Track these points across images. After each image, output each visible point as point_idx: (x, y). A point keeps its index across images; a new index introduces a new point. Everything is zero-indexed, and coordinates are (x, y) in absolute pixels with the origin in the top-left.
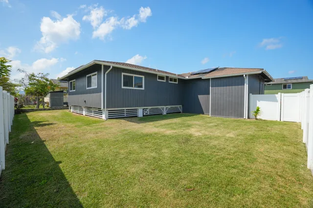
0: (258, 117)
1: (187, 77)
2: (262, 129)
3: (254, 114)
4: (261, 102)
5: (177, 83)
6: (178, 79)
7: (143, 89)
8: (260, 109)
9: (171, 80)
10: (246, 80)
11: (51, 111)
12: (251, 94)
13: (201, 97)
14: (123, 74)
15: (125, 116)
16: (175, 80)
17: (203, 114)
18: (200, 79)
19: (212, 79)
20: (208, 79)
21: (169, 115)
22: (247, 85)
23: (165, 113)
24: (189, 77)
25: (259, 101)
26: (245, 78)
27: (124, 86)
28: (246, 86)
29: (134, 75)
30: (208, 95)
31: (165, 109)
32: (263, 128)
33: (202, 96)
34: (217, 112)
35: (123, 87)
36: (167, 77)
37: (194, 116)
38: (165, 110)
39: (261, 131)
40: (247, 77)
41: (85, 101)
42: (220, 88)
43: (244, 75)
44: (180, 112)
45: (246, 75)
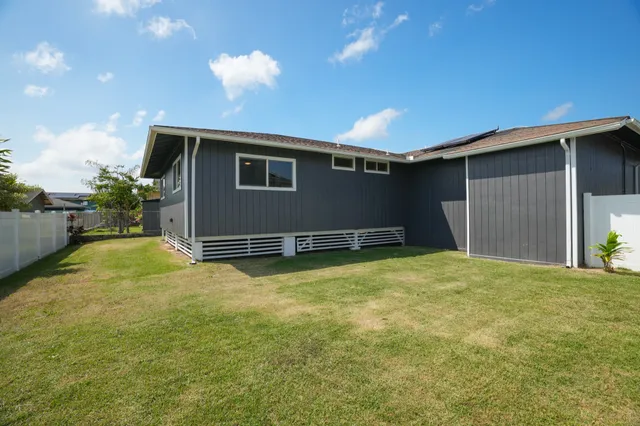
0: (615, 264)
1: (411, 158)
2: (623, 312)
3: (602, 253)
4: (625, 216)
5: (388, 173)
6: (392, 163)
7: (294, 189)
8: (619, 240)
9: (371, 165)
10: (571, 155)
11: (128, 240)
12: (588, 196)
13: (448, 207)
14: (238, 156)
15: (249, 254)
16: (382, 166)
17: (455, 248)
18: (440, 160)
19: (470, 157)
20: (461, 160)
21: (365, 250)
22: (574, 170)
23: (356, 246)
24: (414, 157)
25: (618, 215)
26: (565, 147)
27: (241, 183)
28: (571, 173)
29: (268, 158)
30: (462, 202)
31: (356, 235)
32: (625, 306)
33: (450, 203)
34: (486, 244)
35: (238, 187)
36: (360, 161)
37: (425, 257)
38: (356, 239)
39: (617, 320)
40: (573, 145)
41: (171, 220)
42: (492, 180)
43: (562, 141)
44: (400, 244)
45: (568, 141)
